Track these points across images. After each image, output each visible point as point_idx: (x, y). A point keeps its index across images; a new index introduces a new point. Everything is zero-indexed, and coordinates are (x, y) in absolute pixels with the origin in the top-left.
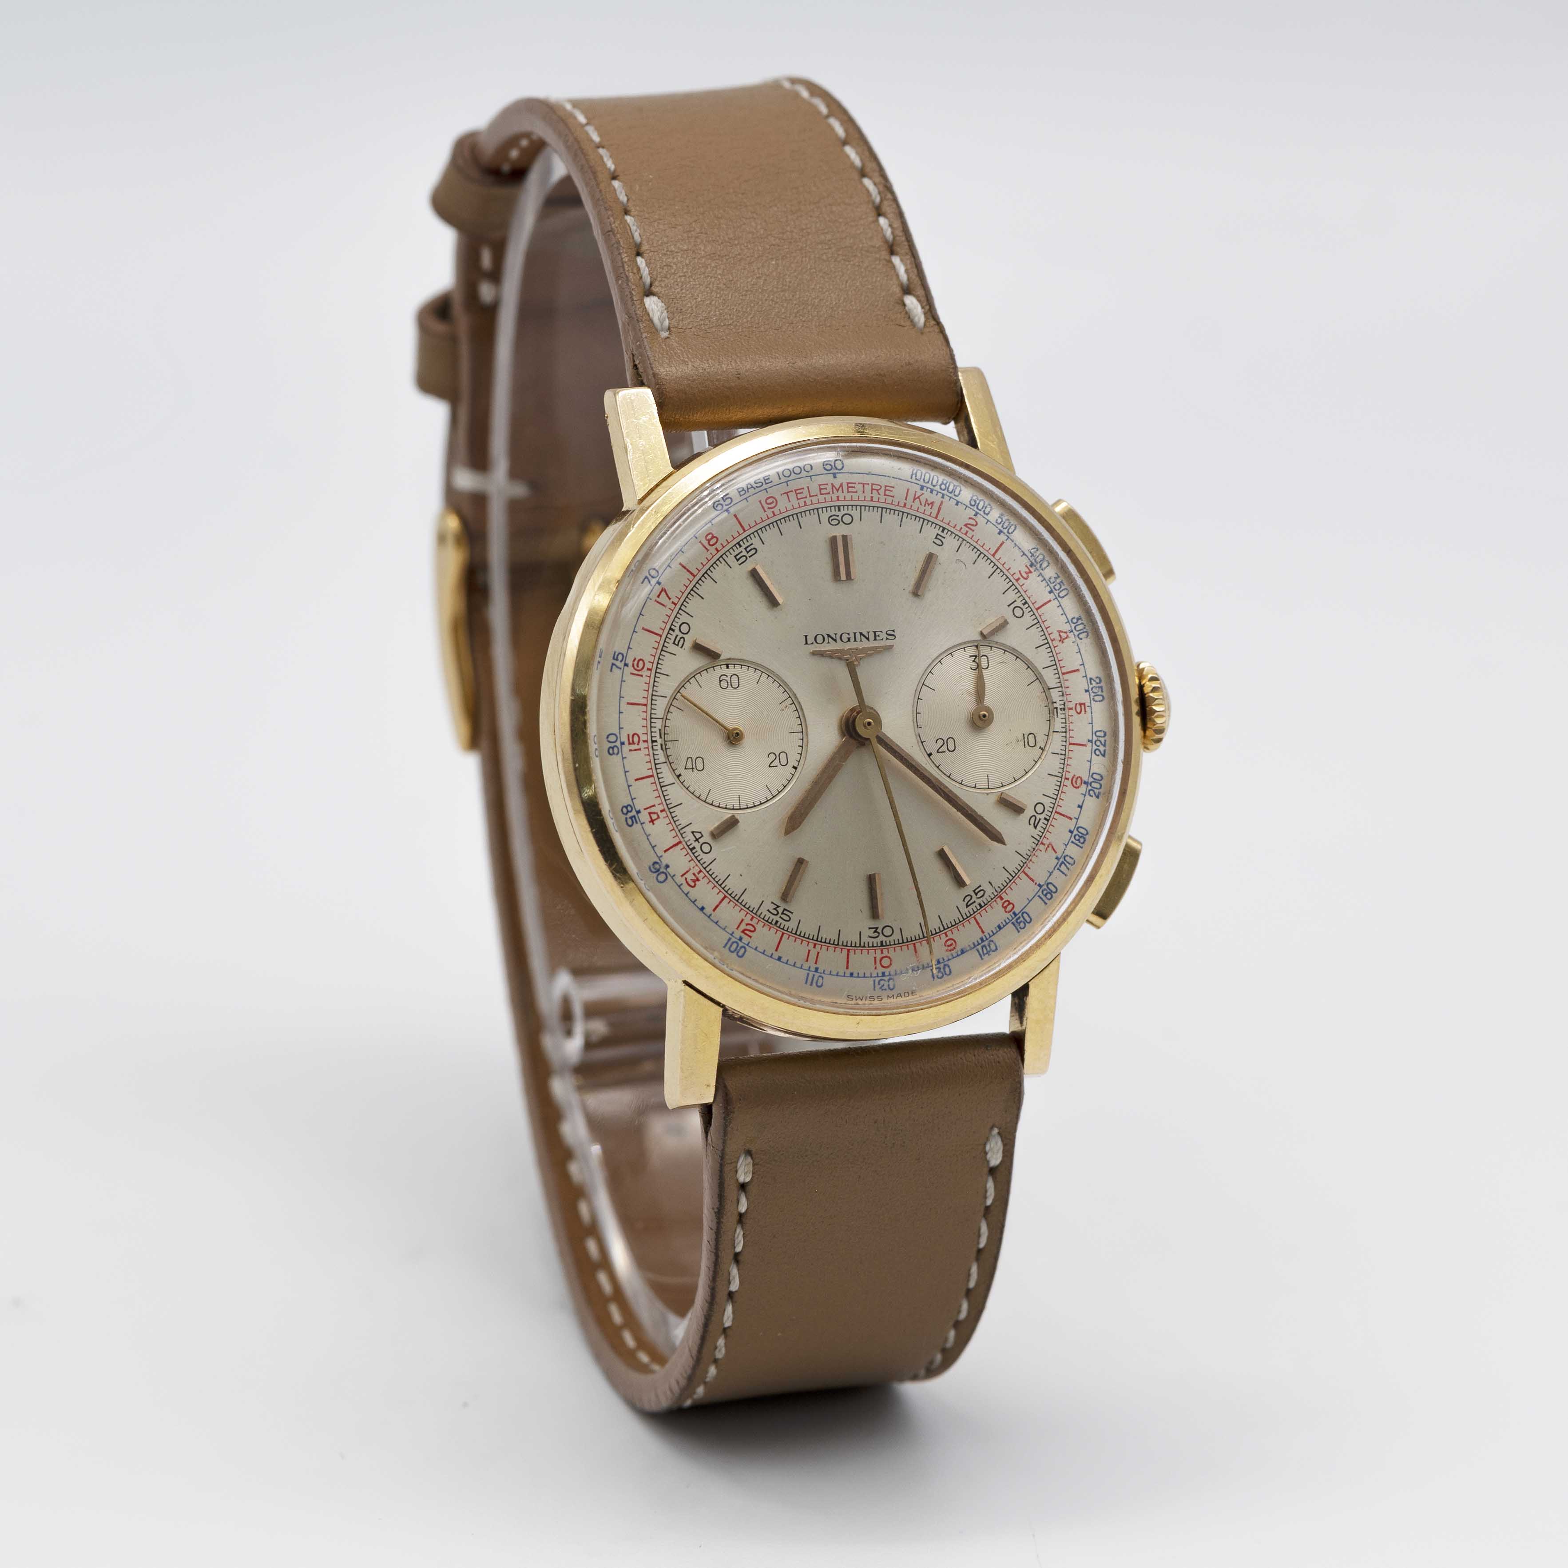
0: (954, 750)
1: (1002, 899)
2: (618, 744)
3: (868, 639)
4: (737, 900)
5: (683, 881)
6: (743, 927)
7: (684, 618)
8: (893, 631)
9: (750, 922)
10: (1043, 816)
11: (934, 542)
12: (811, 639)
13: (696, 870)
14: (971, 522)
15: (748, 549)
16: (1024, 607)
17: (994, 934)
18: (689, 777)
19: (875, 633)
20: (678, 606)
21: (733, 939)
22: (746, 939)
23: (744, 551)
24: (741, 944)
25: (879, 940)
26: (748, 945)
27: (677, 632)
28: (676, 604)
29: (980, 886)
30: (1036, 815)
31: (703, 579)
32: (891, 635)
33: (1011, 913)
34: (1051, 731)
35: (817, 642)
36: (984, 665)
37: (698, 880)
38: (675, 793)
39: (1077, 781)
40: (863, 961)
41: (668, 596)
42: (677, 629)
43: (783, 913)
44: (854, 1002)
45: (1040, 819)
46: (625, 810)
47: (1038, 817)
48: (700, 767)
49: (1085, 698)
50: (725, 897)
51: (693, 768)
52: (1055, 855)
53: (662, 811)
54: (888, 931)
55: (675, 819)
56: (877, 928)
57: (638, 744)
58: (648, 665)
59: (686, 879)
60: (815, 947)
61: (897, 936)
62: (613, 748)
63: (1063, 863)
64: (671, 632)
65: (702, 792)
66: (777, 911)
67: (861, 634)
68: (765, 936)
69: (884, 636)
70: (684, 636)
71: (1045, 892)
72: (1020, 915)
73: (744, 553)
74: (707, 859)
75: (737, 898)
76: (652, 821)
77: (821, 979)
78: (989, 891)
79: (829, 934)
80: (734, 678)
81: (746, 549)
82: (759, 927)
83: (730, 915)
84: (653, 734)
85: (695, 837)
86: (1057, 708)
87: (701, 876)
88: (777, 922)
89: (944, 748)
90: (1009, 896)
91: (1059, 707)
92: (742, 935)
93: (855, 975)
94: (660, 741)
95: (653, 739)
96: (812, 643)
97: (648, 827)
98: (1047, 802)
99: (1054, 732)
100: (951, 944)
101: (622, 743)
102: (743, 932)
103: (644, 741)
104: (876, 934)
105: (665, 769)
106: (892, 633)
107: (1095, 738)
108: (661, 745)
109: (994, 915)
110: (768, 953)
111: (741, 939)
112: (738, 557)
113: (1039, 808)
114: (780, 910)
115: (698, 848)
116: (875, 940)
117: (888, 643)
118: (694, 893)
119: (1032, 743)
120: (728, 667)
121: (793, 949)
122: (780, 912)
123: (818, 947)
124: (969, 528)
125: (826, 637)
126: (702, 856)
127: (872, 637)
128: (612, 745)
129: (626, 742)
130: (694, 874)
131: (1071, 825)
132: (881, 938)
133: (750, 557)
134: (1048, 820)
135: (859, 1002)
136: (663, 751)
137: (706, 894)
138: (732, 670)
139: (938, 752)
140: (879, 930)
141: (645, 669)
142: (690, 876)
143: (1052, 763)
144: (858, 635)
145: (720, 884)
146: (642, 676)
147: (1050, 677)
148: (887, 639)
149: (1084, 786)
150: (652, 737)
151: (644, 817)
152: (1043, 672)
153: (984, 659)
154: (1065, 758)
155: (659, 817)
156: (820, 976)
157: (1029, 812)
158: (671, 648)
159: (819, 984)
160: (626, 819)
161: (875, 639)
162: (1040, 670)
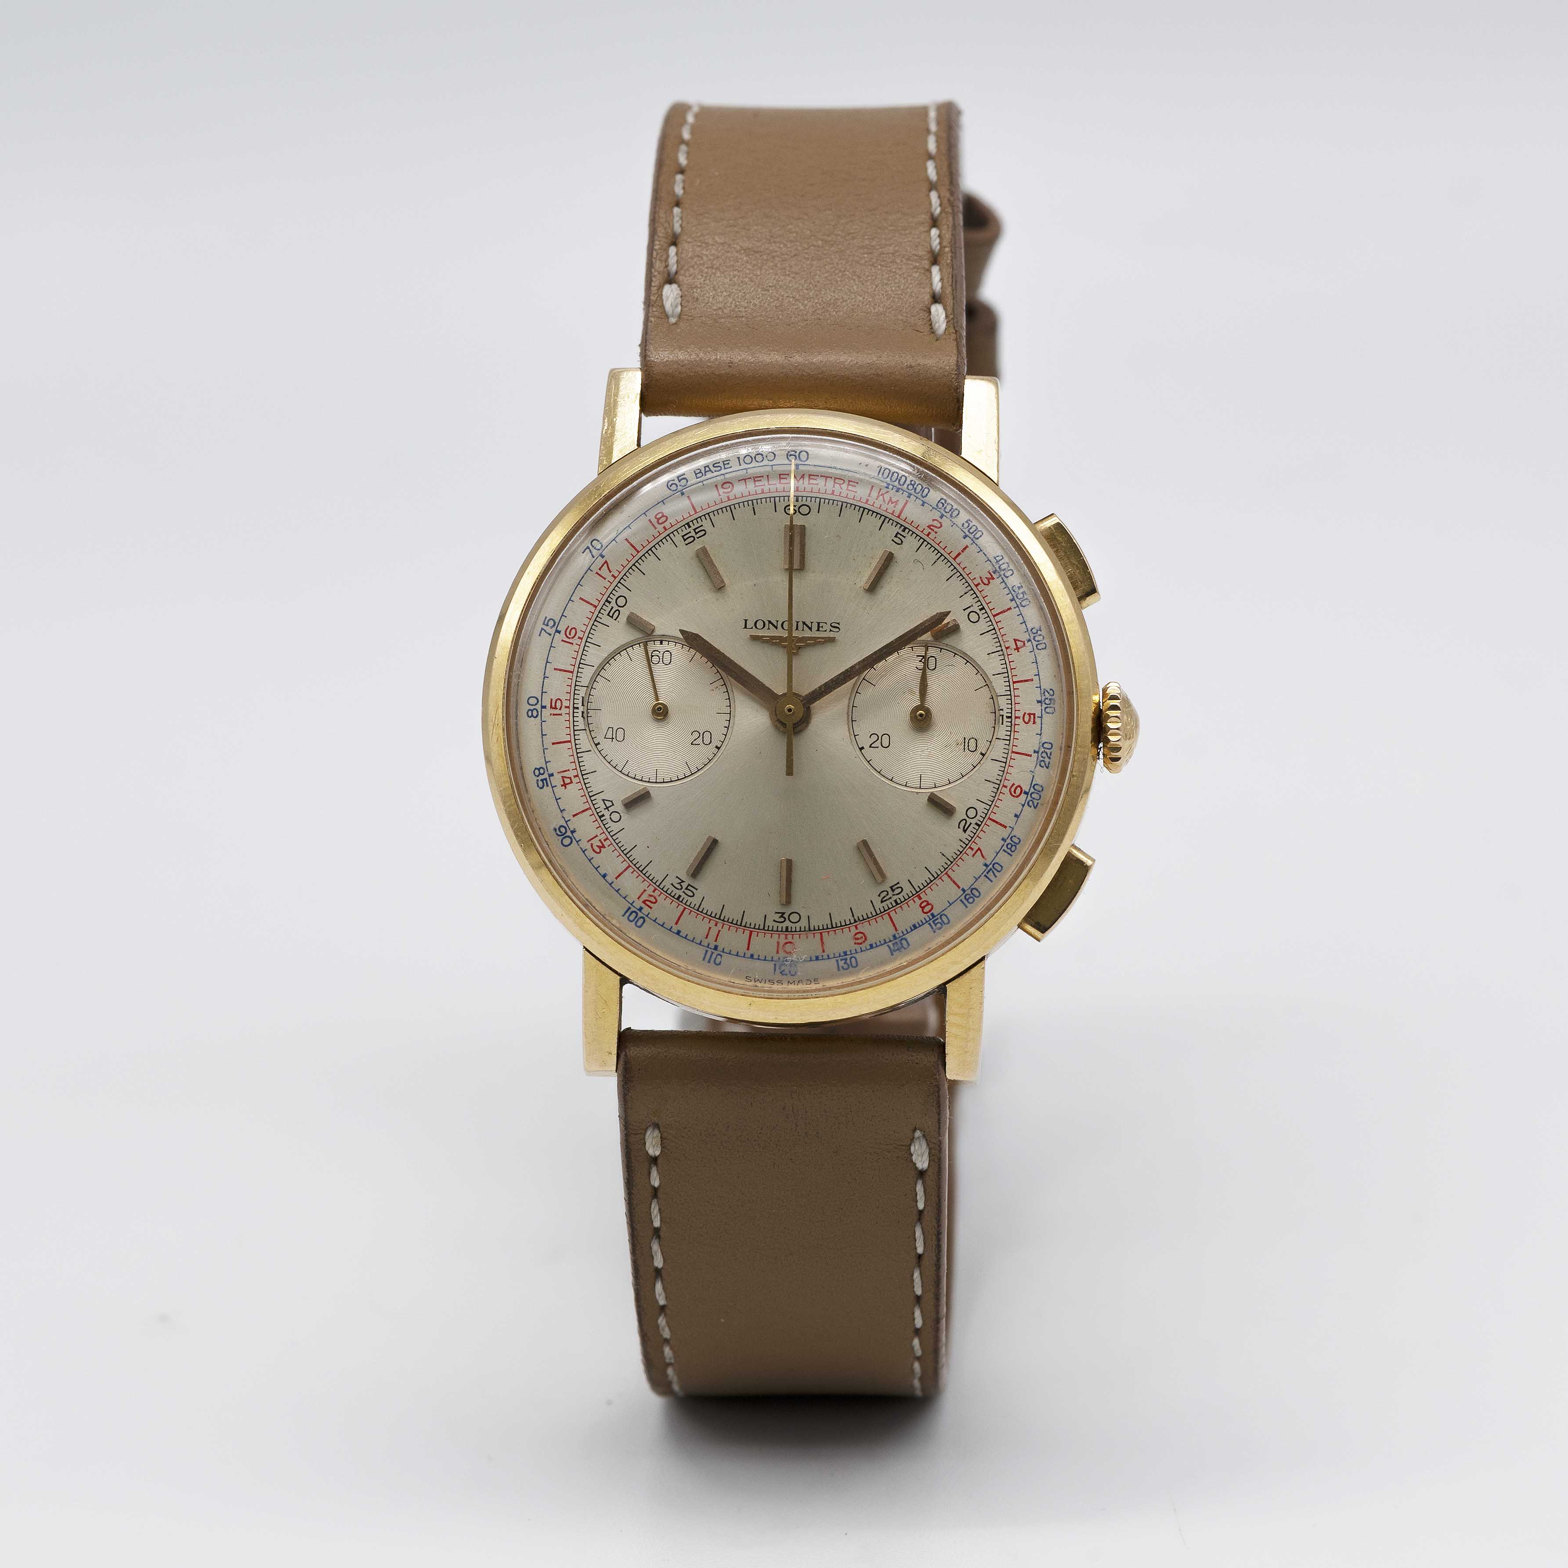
0: (888, 747)
1: (920, 898)
2: (538, 707)
3: (810, 629)
4: (641, 871)
5: (588, 846)
6: (644, 897)
7: (622, 591)
8: (838, 624)
9: (652, 894)
10: (974, 821)
11: (893, 540)
12: (750, 624)
13: (603, 837)
14: (936, 523)
15: (697, 531)
16: (980, 613)
17: (908, 933)
18: (605, 745)
19: (819, 623)
20: (618, 580)
21: (633, 909)
22: (646, 910)
23: (693, 532)
24: (640, 914)
25: (784, 925)
26: (647, 916)
27: (613, 604)
28: (615, 578)
29: (898, 883)
30: (967, 819)
31: (647, 555)
32: (835, 627)
33: (929, 914)
34: (994, 738)
35: (756, 628)
36: (931, 666)
37: (603, 847)
38: (590, 761)
39: (1016, 791)
40: (764, 944)
41: (609, 569)
42: (613, 602)
43: (686, 889)
44: (752, 983)
45: (971, 824)
46: (537, 772)
47: (969, 821)
48: (620, 738)
49: (1037, 709)
50: (629, 866)
51: (613, 738)
52: (982, 861)
53: (575, 776)
54: (795, 918)
55: (587, 785)
56: (784, 913)
57: (560, 709)
58: (580, 634)
59: (592, 845)
60: (716, 925)
61: (804, 923)
62: (532, 711)
63: (991, 869)
64: (607, 604)
65: (619, 761)
66: (681, 885)
67: (804, 623)
68: (666, 909)
69: (828, 627)
70: (619, 609)
71: (967, 897)
72: (939, 916)
73: (693, 534)
74: (615, 827)
75: (641, 869)
76: (565, 785)
77: (719, 957)
78: (907, 889)
79: (733, 913)
80: (667, 655)
81: (694, 530)
82: (660, 899)
83: (632, 885)
84: (576, 701)
85: (605, 805)
86: (1003, 716)
87: (606, 843)
88: (680, 896)
89: (878, 744)
90: (930, 895)
91: (1005, 715)
92: (643, 905)
93: (756, 956)
94: (581, 709)
95: (575, 706)
96: (752, 628)
97: (559, 790)
98: (981, 807)
99: (997, 738)
100: (860, 938)
101: (544, 707)
102: (644, 902)
103: (566, 707)
104: (782, 919)
105: (583, 737)
106: (837, 625)
107: (1042, 750)
108: (583, 712)
109: (911, 913)
110: (668, 926)
111: (641, 909)
112: (685, 537)
113: (972, 813)
114: (684, 885)
115: (607, 816)
116: (780, 925)
117: (831, 635)
118: (598, 859)
119: (972, 748)
120: (661, 643)
121: (693, 925)
122: (684, 887)
123: (720, 925)
124: (931, 529)
125: (767, 623)
126: (610, 824)
127: (815, 627)
128: (532, 708)
129: (548, 706)
130: (600, 840)
131: (1005, 833)
132: (787, 923)
133: (698, 538)
134: (979, 826)
135: (758, 984)
136: (584, 718)
137: (609, 861)
138: (665, 646)
139: (870, 747)
140: (786, 916)
141: (577, 637)
142: (596, 842)
143: (991, 769)
144: (800, 624)
145: (626, 854)
146: (572, 644)
147: (999, 684)
148: (831, 631)
149: (1023, 796)
150: (574, 704)
151: (557, 780)
152: (992, 678)
153: (932, 661)
154: (1005, 764)
155: (571, 782)
156: (719, 955)
157: (960, 814)
158: (605, 619)
159: (718, 961)
160: (538, 780)
161: (818, 630)
162: (990, 676)
